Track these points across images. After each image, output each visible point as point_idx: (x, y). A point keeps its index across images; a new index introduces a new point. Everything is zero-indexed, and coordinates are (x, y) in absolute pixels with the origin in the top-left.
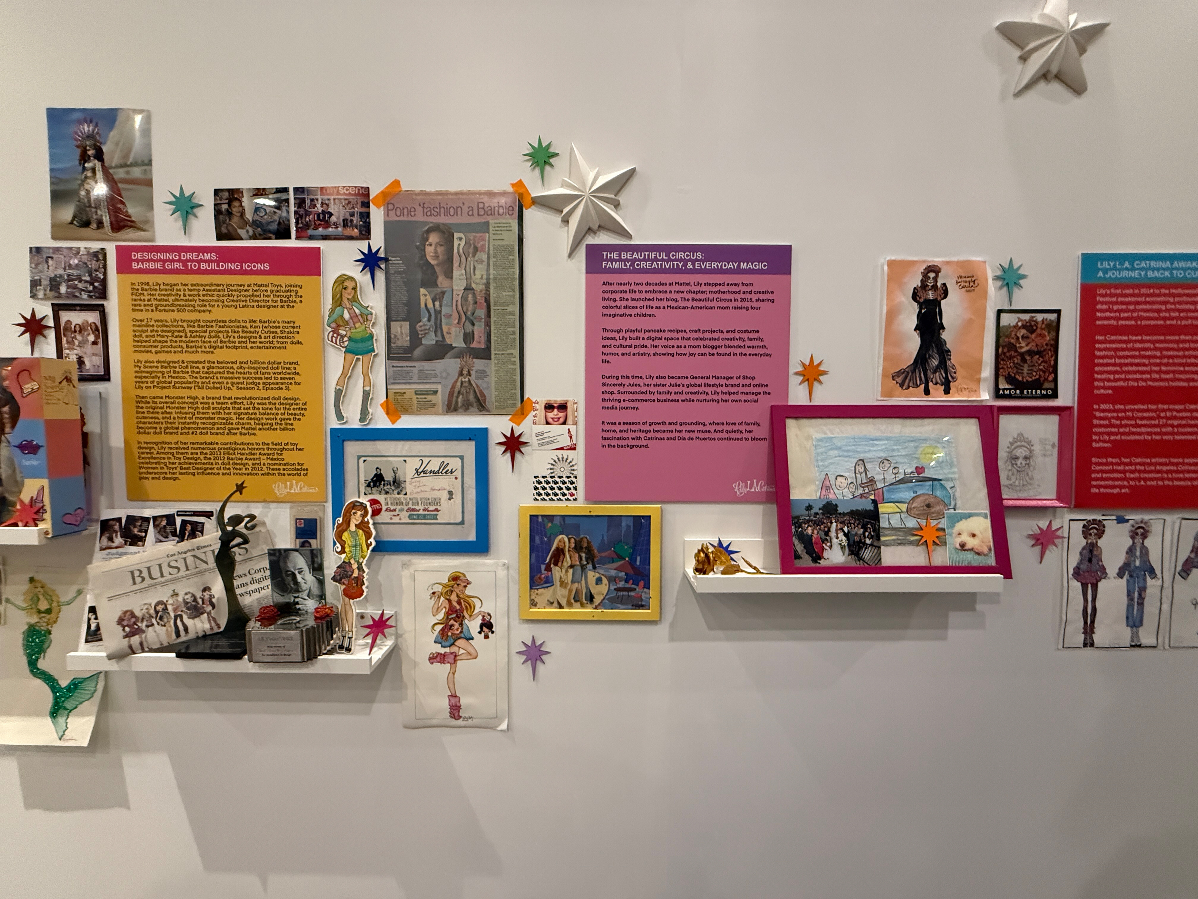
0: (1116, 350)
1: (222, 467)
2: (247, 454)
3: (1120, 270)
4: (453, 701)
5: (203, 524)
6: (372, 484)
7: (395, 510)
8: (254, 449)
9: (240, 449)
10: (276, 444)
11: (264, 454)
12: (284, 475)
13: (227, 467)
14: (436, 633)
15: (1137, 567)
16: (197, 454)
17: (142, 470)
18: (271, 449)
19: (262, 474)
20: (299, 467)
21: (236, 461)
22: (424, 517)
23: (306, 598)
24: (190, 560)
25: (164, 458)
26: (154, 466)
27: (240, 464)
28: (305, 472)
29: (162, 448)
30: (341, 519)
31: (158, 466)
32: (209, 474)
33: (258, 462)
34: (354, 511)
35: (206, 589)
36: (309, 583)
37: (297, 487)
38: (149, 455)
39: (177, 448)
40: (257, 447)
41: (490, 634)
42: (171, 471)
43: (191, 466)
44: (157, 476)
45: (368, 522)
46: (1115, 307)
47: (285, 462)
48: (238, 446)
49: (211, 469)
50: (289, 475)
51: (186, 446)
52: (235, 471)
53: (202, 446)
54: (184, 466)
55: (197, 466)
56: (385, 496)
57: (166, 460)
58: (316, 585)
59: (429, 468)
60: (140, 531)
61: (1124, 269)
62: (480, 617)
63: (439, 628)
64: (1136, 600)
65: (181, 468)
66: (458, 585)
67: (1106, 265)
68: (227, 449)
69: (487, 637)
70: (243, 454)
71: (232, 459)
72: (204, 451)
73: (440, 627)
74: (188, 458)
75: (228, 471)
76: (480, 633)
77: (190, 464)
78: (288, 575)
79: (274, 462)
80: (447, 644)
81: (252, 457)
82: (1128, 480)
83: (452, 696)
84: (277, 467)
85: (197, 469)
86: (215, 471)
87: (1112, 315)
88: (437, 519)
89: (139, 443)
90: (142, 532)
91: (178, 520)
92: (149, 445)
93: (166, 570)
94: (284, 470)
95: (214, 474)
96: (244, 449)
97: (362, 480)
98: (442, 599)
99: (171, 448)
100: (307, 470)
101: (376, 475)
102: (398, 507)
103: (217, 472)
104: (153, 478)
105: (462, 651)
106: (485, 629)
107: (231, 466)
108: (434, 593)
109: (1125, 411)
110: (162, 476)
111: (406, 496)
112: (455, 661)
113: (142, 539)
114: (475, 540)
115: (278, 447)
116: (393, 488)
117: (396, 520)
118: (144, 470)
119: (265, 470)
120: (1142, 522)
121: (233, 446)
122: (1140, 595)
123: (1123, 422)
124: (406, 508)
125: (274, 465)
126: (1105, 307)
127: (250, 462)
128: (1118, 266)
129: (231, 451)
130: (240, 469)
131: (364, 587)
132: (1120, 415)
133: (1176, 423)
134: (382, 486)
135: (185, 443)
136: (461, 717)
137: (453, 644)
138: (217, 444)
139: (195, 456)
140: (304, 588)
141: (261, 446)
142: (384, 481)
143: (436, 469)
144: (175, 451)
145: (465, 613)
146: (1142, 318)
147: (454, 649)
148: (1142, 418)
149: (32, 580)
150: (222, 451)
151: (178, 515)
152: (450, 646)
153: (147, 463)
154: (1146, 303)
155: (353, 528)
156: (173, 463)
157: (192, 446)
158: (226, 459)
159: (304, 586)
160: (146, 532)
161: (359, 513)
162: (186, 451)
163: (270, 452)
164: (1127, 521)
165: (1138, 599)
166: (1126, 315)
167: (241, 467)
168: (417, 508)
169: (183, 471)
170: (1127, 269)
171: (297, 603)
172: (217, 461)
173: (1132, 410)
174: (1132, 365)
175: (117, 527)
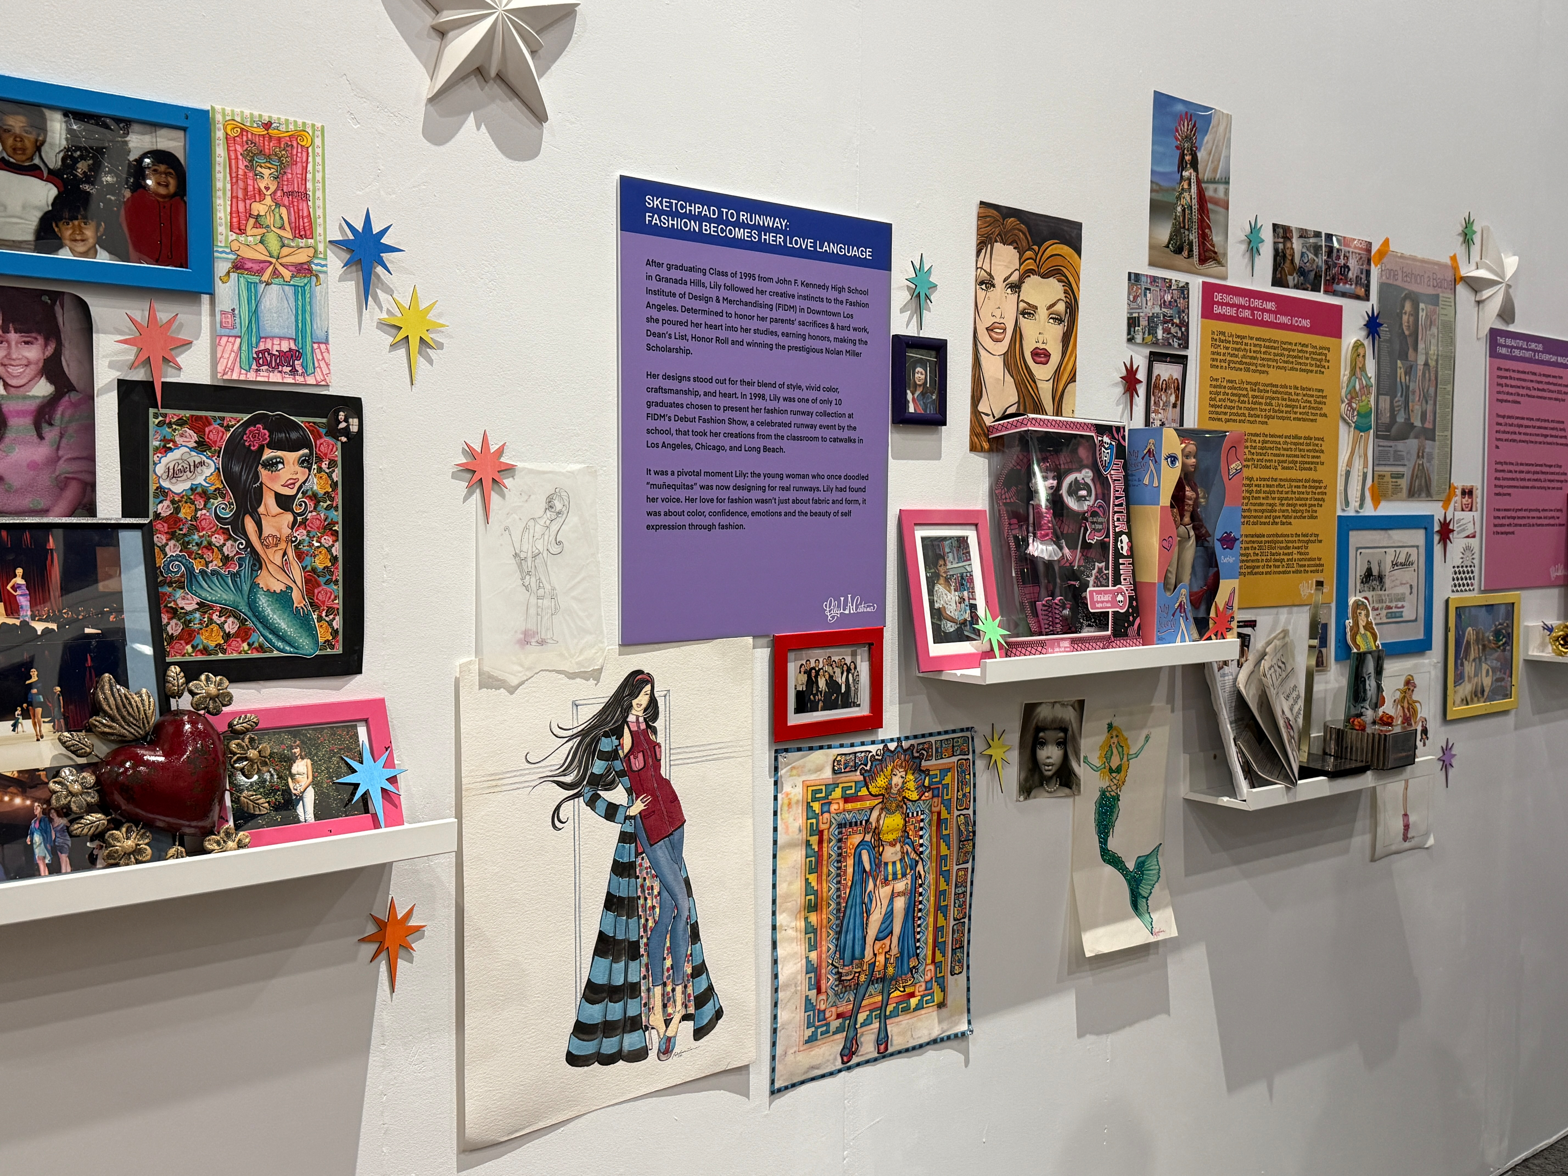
1: (1266, 564)
4: (1405, 820)
6: (1364, 580)
8: (1290, 542)
10: (1304, 536)
12: (1307, 572)
13: (1269, 564)
16: (1249, 548)
18: (1301, 542)
19: (1293, 572)
20: (1318, 563)
22: (1395, 615)
28: (1322, 568)
30: (1351, 621)
32: (1256, 573)
33: (1291, 557)
34: (1358, 611)
40: (1292, 539)
41: (1426, 740)
43: (1244, 564)
45: (1371, 623)
47: (1309, 557)
48: (1279, 539)
49: (1258, 567)
50: (1311, 572)
52: (1274, 569)
53: (1253, 539)
55: (1248, 564)
62: (1421, 724)
66: (1409, 689)
68: (1271, 542)
69: (1424, 744)
70: (1282, 548)
71: (1274, 554)
72: (1254, 545)
79: (1301, 557)
81: (1286, 551)
83: (1404, 815)
85: (1248, 567)
86: (1261, 570)
88: (1402, 617)
94: (1308, 566)
97: (1358, 577)
98: (1399, 707)
100: (1323, 565)
101: (1367, 570)
106: (1423, 736)
107: (1272, 563)
108: (1395, 701)
114: (1423, 637)
116: (1378, 583)
119: (1295, 567)
124: (1385, 605)
125: (1301, 560)
127: (1286, 557)
129: (1273, 545)
130: (1278, 567)
134: (1371, 582)
136: (1408, 838)
138: (1265, 536)
139: (1248, 551)
142: (1373, 576)
143: (1404, 561)
145: (1412, 721)
149: (1110, 727)
150: (1268, 545)
155: (1362, 630)
157: (1246, 539)
158: (1269, 554)
161: (1363, 612)
163: (1299, 545)
167: (1279, 563)
168: (1391, 605)
172: (1263, 557)
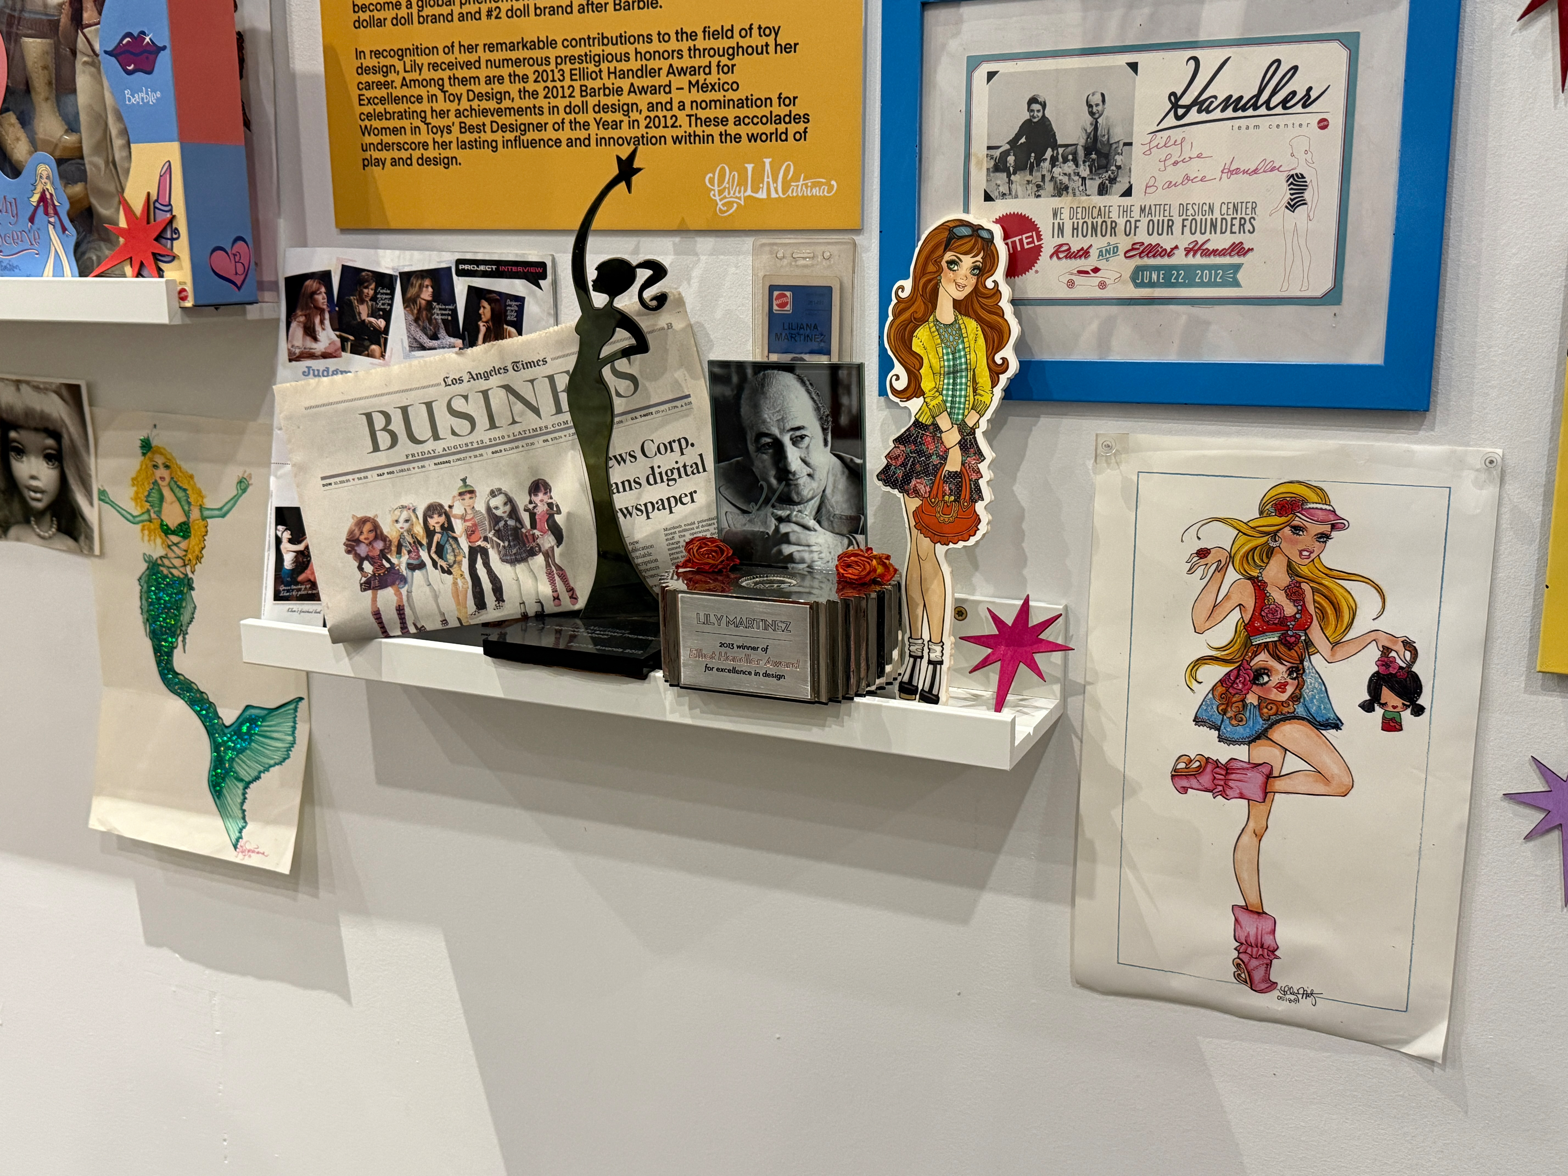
1: (568, 118)
2: (635, 74)
4: (1251, 926)
5: (520, 300)
6: (1011, 159)
7: (1085, 253)
8: (653, 55)
9: (614, 57)
10: (715, 35)
11: (682, 71)
12: (737, 138)
13: (581, 118)
14: (1202, 691)
16: (501, 79)
17: (368, 139)
18: (703, 52)
19: (677, 140)
20: (783, 111)
21: (604, 100)
22: (1190, 275)
23: (812, 523)
24: (498, 398)
25: (419, 99)
26: (398, 123)
27: (614, 108)
28: (801, 127)
29: (416, 67)
30: (908, 284)
31: (405, 123)
32: (533, 143)
33: (663, 98)
34: (949, 256)
35: (538, 486)
36: (822, 474)
37: (775, 181)
38: (383, 92)
39: (450, 66)
40: (662, 47)
41: (1407, 716)
42: (438, 138)
43: (487, 120)
44: (404, 154)
45: (996, 292)
47: (741, 94)
48: (610, 49)
49: (540, 127)
50: (752, 138)
51: (473, 57)
52: (602, 133)
53: (513, 55)
54: (469, 121)
55: (501, 120)
56: (1057, 202)
57: (425, 106)
58: (842, 482)
59: (1220, 90)
60: (373, 314)
62: (1373, 654)
63: (1214, 673)
65: (463, 128)
66: (1296, 529)
68: (580, 59)
69: (1391, 725)
70: (623, 75)
71: (594, 92)
72: (520, 71)
73: (1219, 671)
74: (479, 96)
75: (583, 134)
76: (1367, 707)
77: (484, 112)
78: (760, 449)
79: (709, 96)
80: (1242, 731)
81: (647, 82)
83: (1246, 908)
84: (720, 113)
85: (503, 128)
86: (549, 134)
88: (1236, 284)
89: (359, 54)
90: (377, 317)
91: (461, 286)
92: (383, 61)
93: (444, 421)
94: (738, 121)
95: (546, 143)
96: (626, 57)
97: (979, 149)
98: (1232, 575)
99: (435, 66)
100: (806, 118)
101: (1027, 127)
102: (1098, 243)
103: (554, 135)
104: (395, 162)
105: (1292, 764)
106: (1387, 695)
107: (590, 117)
108: (1203, 553)
110: (416, 154)
111: (1127, 201)
112: (1266, 793)
113: (379, 337)
114: (1379, 360)
115: (722, 43)
116: (1084, 171)
117: (1087, 288)
118: (375, 140)
119: (685, 127)
121: (597, 49)
124: (1124, 243)
125: (709, 104)
127: (643, 101)
129: (591, 67)
130: (616, 125)
131: (980, 507)
134: (1046, 165)
135: (471, 49)
136: (1273, 985)
137: (1262, 735)
138: (553, 44)
139: (497, 87)
140: (806, 492)
141: (673, 45)
142: (1055, 146)
143: (1249, 93)
144: (445, 75)
145: (1315, 633)
147: (1263, 753)
149: (146, 446)
150: (567, 67)
151: (461, 273)
152: (1250, 741)
153: (379, 116)
155: (945, 312)
156: (442, 114)
157: (489, 55)
158: (577, 93)
159: (807, 487)
160: (387, 316)
161: (967, 262)
162: (473, 72)
163: (697, 62)
167: (618, 116)
168: (1166, 242)
169: (468, 137)
171: (785, 539)
172: (553, 102)
175: (321, 299)
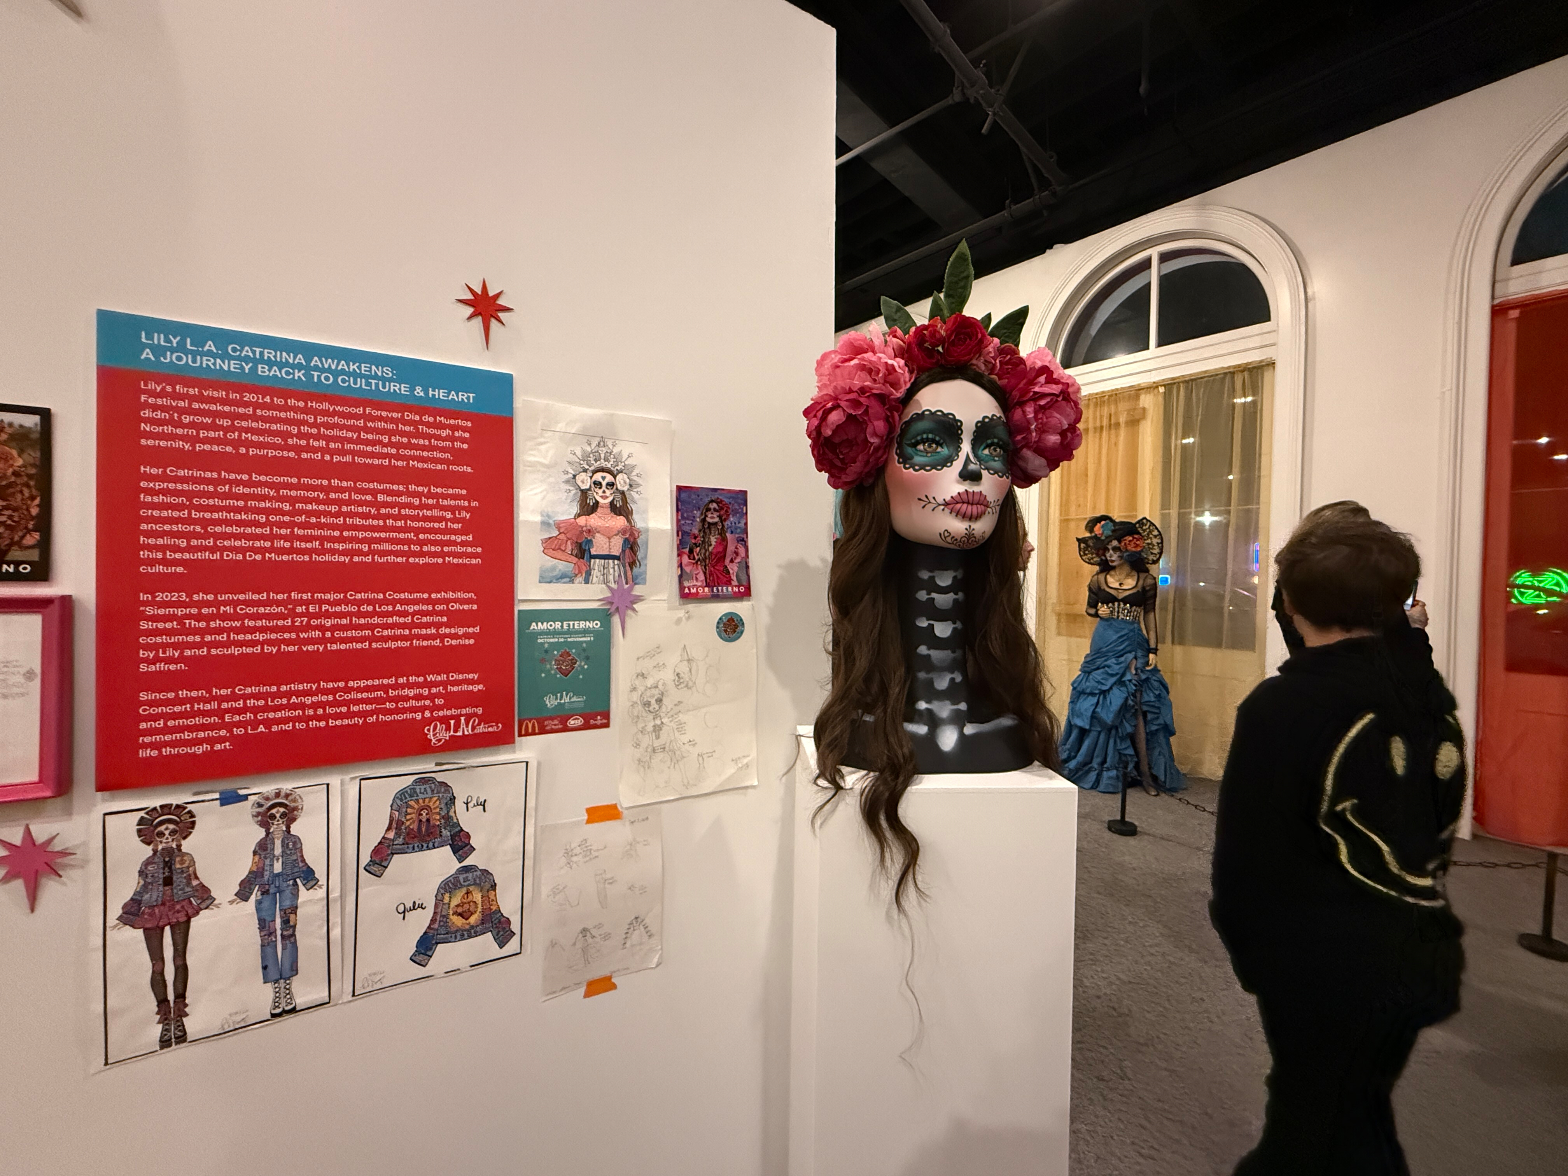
0: (190, 495)
3: (194, 354)
15: (278, 875)
46: (186, 419)
61: (203, 354)
64: (279, 932)
67: (159, 339)
82: (229, 727)
87: (179, 431)
109: (217, 604)
120: (278, 795)
122: (286, 922)
123: (212, 624)
126: (159, 415)
128: (189, 346)
132: (205, 611)
133: (328, 623)
146: (249, 444)
148: (259, 617)
154: (255, 418)
164: (245, 798)
165: (282, 930)
166: (212, 434)
170: (209, 353)
173: (235, 603)
174: (228, 523)
